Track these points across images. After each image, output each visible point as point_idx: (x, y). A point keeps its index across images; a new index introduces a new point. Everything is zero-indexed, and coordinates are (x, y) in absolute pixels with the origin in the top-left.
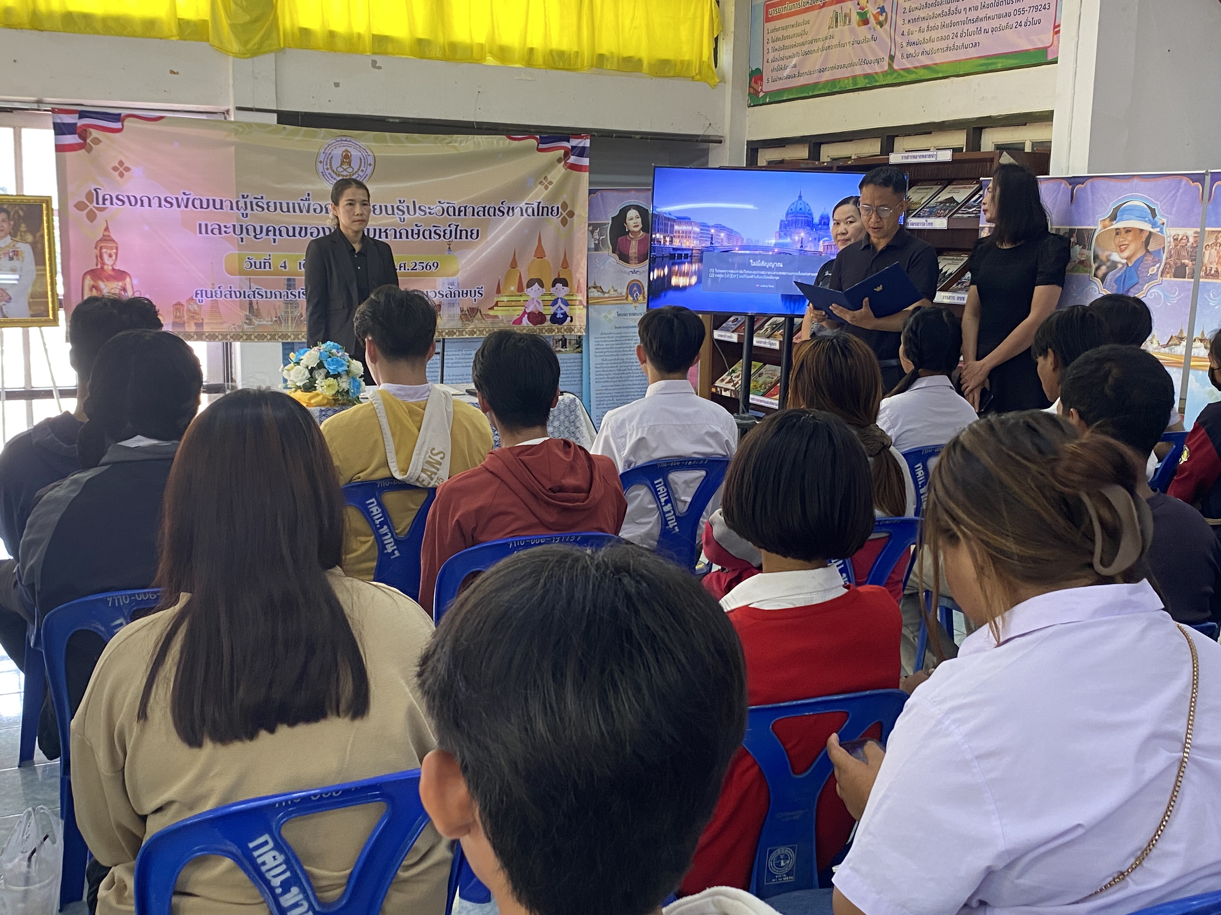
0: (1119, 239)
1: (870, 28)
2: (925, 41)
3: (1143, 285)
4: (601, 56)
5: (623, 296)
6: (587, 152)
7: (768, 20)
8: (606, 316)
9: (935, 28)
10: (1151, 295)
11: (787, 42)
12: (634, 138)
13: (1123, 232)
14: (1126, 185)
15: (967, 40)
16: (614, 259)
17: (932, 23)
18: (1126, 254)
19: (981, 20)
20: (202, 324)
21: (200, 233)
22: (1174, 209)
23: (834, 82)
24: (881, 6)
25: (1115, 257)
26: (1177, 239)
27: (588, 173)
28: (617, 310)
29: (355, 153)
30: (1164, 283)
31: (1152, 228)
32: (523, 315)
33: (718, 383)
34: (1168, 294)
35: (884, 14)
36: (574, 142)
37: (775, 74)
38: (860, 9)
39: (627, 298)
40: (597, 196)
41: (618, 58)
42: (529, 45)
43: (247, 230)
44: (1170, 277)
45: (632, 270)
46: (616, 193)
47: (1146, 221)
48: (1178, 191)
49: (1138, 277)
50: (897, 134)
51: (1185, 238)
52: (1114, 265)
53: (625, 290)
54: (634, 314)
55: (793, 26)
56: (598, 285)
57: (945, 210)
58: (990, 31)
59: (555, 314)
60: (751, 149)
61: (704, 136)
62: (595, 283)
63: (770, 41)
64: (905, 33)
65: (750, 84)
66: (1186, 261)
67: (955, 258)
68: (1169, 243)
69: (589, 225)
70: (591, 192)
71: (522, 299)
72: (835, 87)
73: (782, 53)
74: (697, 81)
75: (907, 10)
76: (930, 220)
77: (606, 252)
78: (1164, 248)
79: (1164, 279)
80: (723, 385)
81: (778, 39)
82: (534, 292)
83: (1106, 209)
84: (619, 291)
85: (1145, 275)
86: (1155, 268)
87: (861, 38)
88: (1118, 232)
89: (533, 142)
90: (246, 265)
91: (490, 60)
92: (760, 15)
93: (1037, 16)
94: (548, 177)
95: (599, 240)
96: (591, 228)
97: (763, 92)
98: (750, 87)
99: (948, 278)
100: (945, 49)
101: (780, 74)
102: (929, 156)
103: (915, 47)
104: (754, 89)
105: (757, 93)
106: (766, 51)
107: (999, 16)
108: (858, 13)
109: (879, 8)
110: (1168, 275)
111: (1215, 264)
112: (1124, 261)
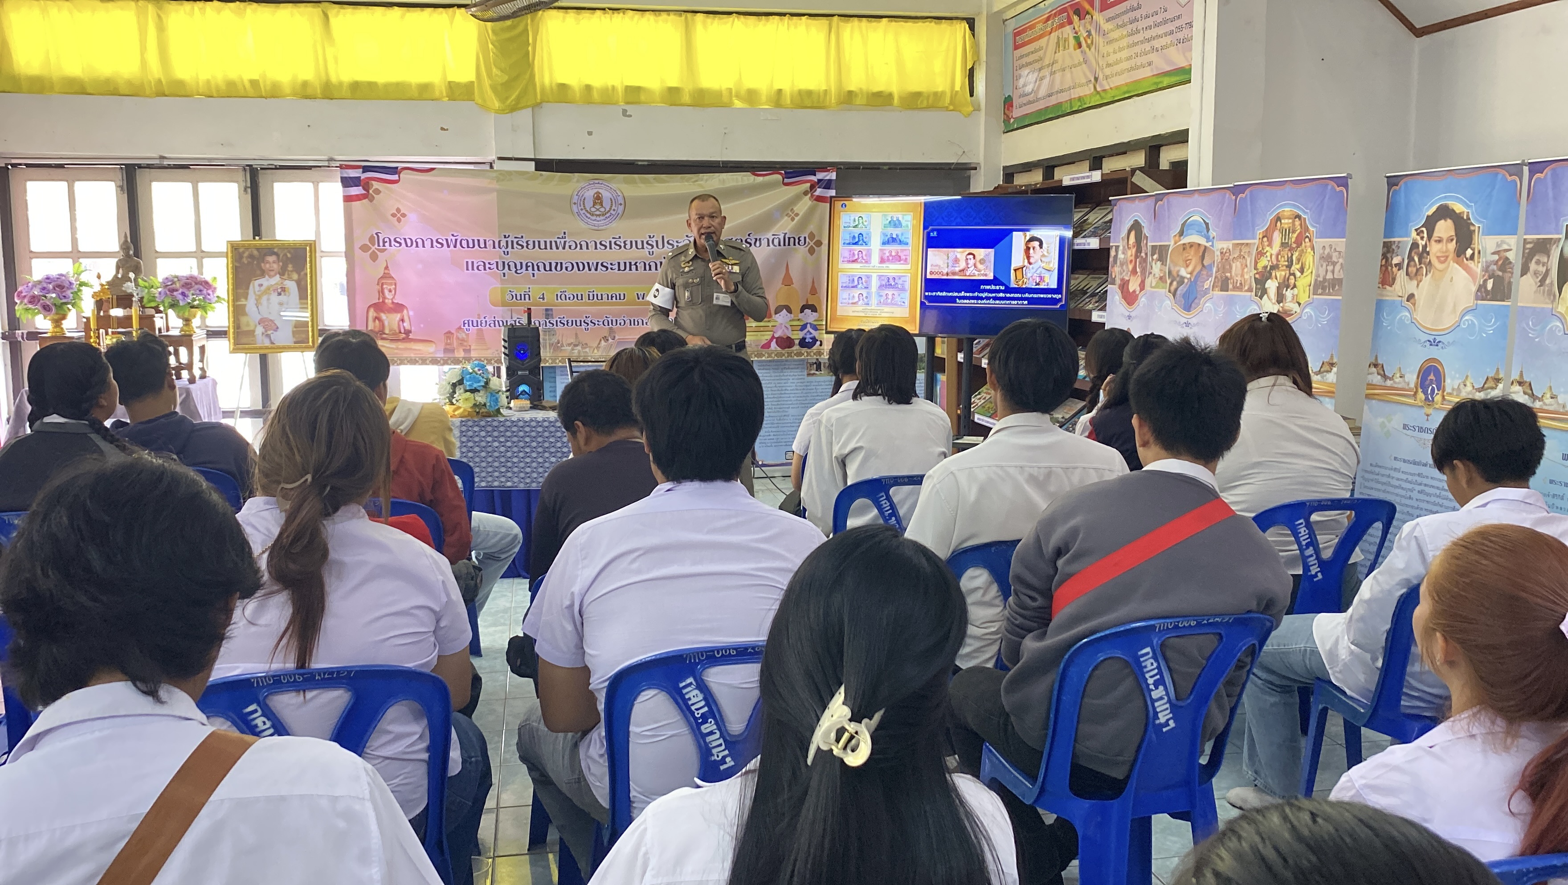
0: (1185, 255)
2: (1116, 63)
4: (850, 93)
6: (833, 185)
7: (1016, 47)
9: (1123, 49)
12: (883, 169)
13: (1187, 247)
14: (1190, 200)
15: (1144, 60)
17: (1121, 44)
18: (1190, 269)
19: (1154, 39)
20: (469, 351)
21: (467, 269)
23: (1057, 106)
24: (1089, 29)
29: (606, 194)
31: (1206, 242)
32: (771, 340)
36: (820, 175)
41: (868, 93)
42: (777, 87)
43: (509, 266)
44: (1219, 291)
47: (1202, 236)
48: (1223, 204)
49: (1198, 291)
50: (1101, 155)
51: (1228, 251)
52: (1183, 281)
55: (1032, 53)
57: (1103, 231)
58: (1160, 49)
59: (804, 339)
60: (1008, 173)
61: (957, 164)
63: (1018, 68)
65: (1004, 110)
66: (1229, 275)
68: (1217, 257)
71: (770, 324)
74: (950, 111)
78: (1214, 262)
79: (1215, 292)
81: (1023, 66)
82: (782, 318)
85: (1201, 289)
86: (1208, 282)
88: (1184, 247)
89: (779, 177)
90: (509, 297)
91: (738, 104)
92: (1011, 44)
94: (795, 209)
97: (1014, 118)
98: (1004, 113)
100: (1130, 69)
101: (1023, 100)
102: (1087, 177)
103: (1111, 69)
104: (1007, 115)
105: (1009, 120)
106: (1015, 79)
107: (1166, 35)
108: (1073, 37)
109: (1087, 31)
110: (1217, 289)
111: (1240, 276)
112: (1189, 276)
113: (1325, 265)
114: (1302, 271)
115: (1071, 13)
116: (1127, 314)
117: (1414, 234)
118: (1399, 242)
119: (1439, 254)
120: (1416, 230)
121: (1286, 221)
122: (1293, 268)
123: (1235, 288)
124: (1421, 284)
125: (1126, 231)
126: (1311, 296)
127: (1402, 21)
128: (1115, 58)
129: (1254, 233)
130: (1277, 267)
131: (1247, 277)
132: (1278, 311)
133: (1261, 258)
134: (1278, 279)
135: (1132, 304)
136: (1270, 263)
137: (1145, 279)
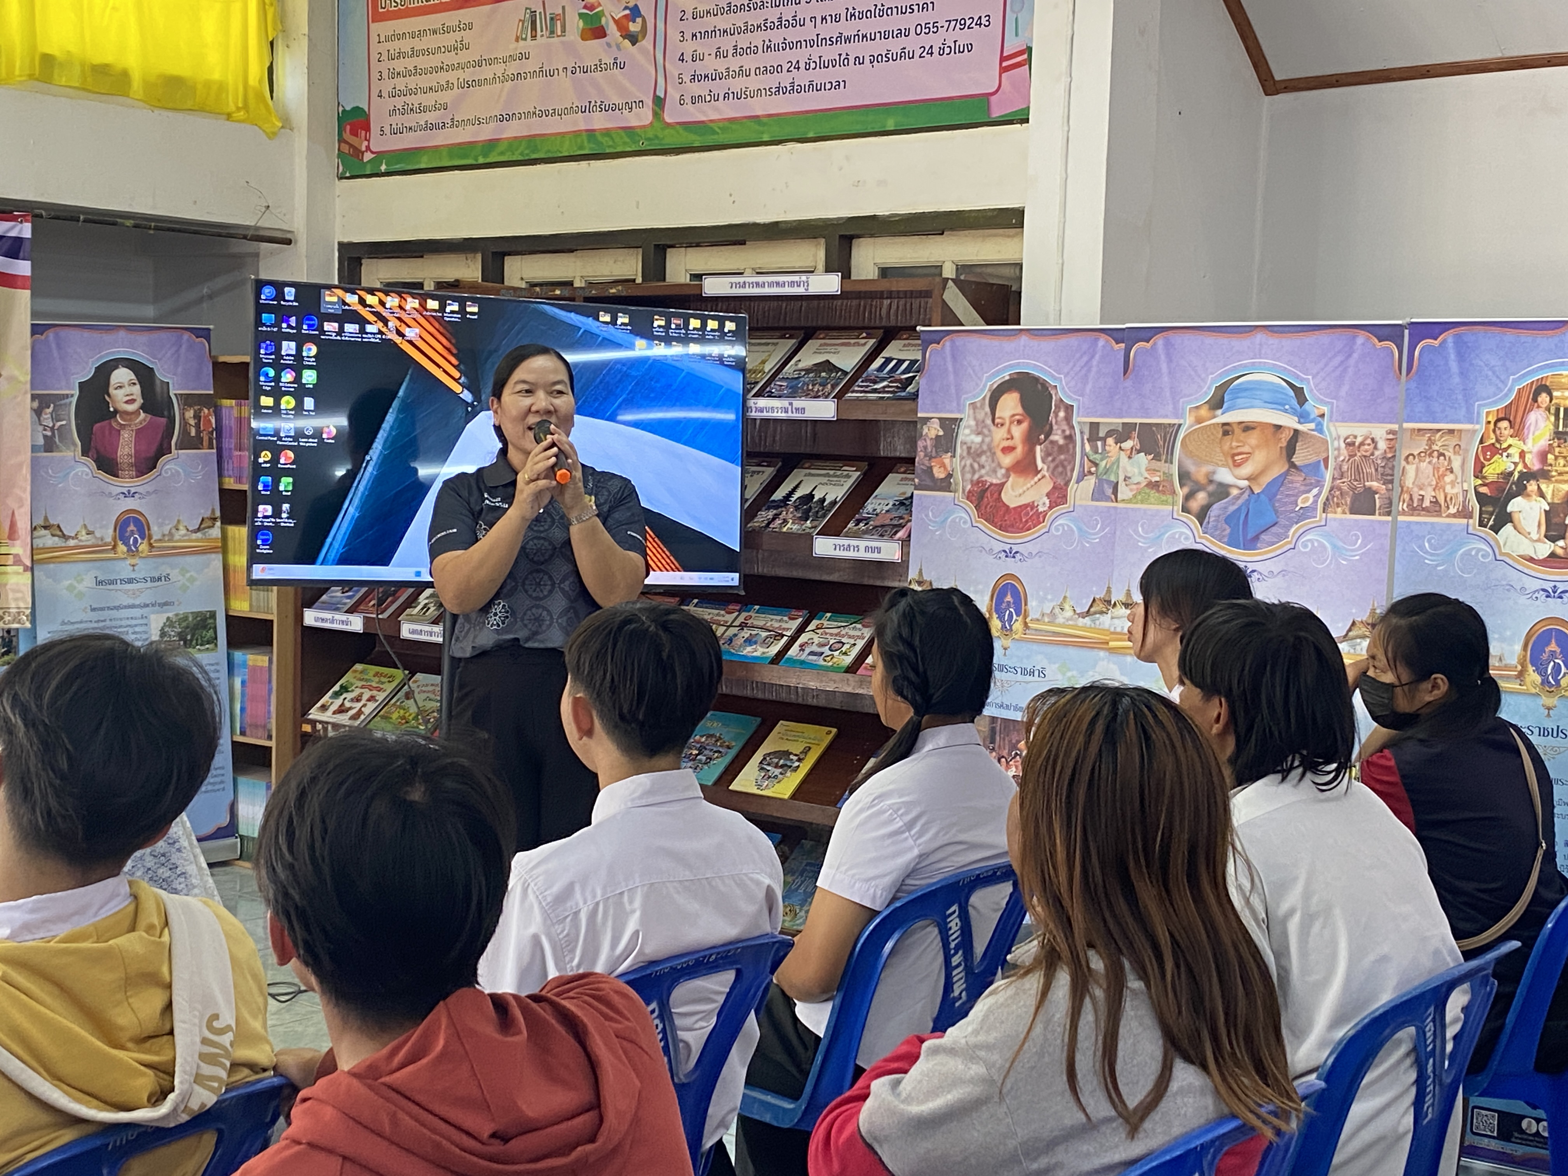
0: (1230, 443)
1: (609, 45)
2: (728, 74)
3: (1288, 528)
5: (106, 544)
6: (26, 249)
7: (378, 17)
8: (71, 585)
9: (751, 50)
11: (422, 62)
12: (123, 225)
13: (1237, 430)
14: (1239, 343)
15: (820, 76)
16: (86, 468)
17: (743, 41)
18: (1247, 469)
19: (848, 40)
22: (1345, 389)
23: (531, 139)
25: (1224, 475)
26: (1353, 444)
27: (28, 293)
28: (95, 573)
30: (1332, 525)
31: (1299, 422)
33: (314, 714)
34: (1341, 544)
35: (639, 20)
37: (397, 120)
38: (585, 7)
39: (115, 547)
40: (47, 337)
44: (1344, 513)
45: (125, 490)
46: (86, 334)
47: (1286, 411)
48: (1350, 356)
49: (1276, 512)
50: (669, 243)
51: (1369, 441)
52: (1222, 491)
53: (111, 531)
54: (130, 581)
55: (435, 32)
56: (52, 521)
57: (824, 385)
58: (867, 60)
60: (350, 259)
61: (257, 228)
62: (46, 519)
63: (384, 57)
64: (688, 57)
65: (340, 134)
66: (1375, 484)
67: (831, 472)
68: (1337, 451)
69: (34, 397)
70: (36, 330)
72: (535, 150)
73: (412, 82)
74: (239, 121)
75: (689, 15)
76: (798, 403)
77: (70, 454)
78: (1326, 460)
79: (1330, 516)
80: (327, 716)
81: (401, 55)
83: (1201, 387)
84: (98, 534)
86: (1311, 496)
87: (590, 62)
88: (1227, 429)
92: (360, 8)
93: (964, 37)
95: (52, 429)
96: (36, 404)
97: (373, 153)
98: (341, 140)
99: (830, 511)
100: (773, 90)
101: (411, 120)
102: (791, 284)
103: (709, 84)
104: (351, 146)
105: (358, 153)
106: (375, 75)
107: (885, 36)
108: (581, 15)
109: (626, 8)
110: (1339, 510)
111: (1430, 489)
112: (1244, 483)
116: (998, 547)
123: (1413, 510)
125: (986, 393)
127: (1255, 66)
128: (721, 65)
129: (1469, 411)
130: (1543, 474)
131: (1455, 491)
132: (1553, 555)
133: (1492, 457)
134: (1549, 497)
135: (1021, 530)
136: (1520, 467)
137: (1067, 484)
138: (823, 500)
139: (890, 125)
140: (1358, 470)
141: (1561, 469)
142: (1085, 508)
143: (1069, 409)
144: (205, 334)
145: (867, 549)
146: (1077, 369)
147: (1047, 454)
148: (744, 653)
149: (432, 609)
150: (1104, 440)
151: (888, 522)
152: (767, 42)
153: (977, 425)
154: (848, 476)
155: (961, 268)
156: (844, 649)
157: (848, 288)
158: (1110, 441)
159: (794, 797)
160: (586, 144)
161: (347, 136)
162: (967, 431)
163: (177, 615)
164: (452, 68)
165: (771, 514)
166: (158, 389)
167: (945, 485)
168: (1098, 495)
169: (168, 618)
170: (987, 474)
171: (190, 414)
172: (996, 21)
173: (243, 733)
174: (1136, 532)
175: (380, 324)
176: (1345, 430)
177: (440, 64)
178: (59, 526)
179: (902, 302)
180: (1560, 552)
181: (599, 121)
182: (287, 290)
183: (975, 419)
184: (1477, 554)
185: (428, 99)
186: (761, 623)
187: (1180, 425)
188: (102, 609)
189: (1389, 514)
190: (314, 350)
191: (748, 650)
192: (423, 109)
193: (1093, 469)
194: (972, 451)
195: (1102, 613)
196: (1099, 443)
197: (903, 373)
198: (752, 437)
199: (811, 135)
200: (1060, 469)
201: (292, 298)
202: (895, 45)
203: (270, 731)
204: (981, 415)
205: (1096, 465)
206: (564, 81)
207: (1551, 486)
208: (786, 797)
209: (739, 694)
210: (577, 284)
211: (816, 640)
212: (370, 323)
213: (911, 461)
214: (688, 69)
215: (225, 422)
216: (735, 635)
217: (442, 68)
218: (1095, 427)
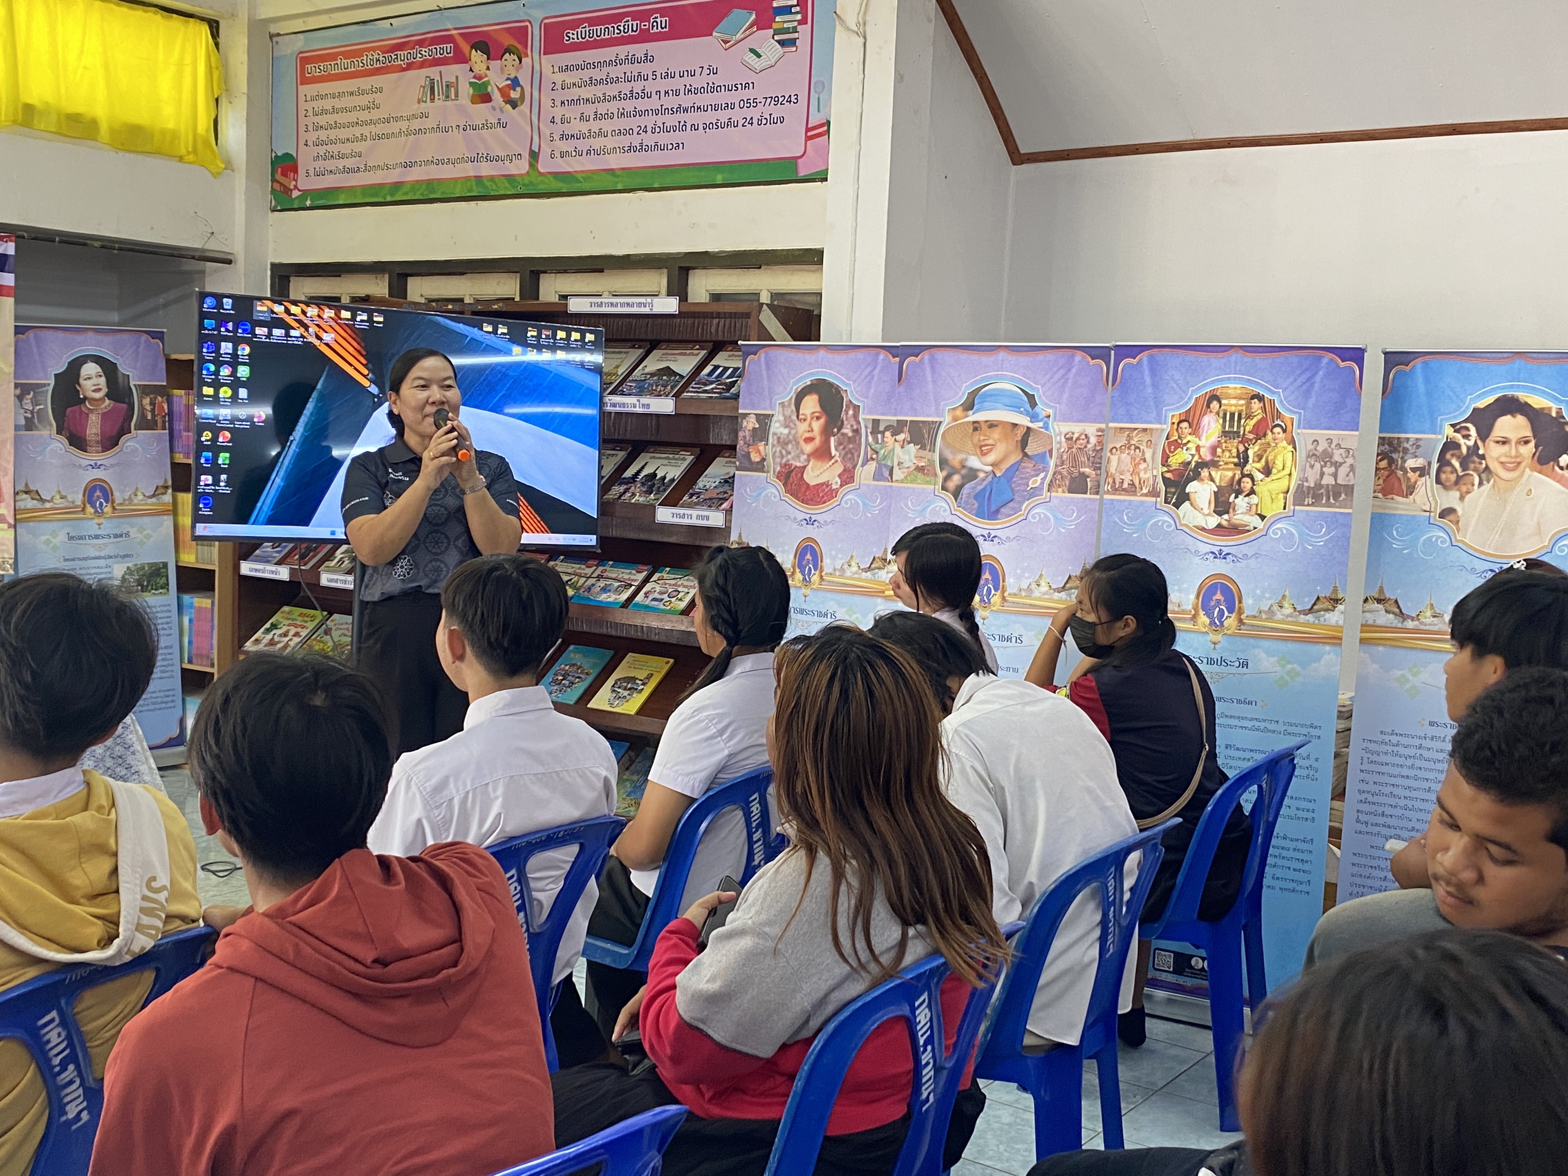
0: (979, 437)
1: (494, 108)
2: (590, 135)
3: (1021, 503)
5: (76, 507)
7: (305, 81)
8: (48, 539)
9: (607, 116)
10: (1034, 518)
11: (342, 118)
12: (90, 245)
13: (984, 427)
14: (986, 359)
15: (663, 139)
16: (59, 444)
17: (602, 108)
18: (991, 458)
19: (686, 110)
22: (1066, 396)
23: (430, 183)
24: (512, 76)
25: (974, 462)
26: (1071, 439)
27: (11, 300)
28: (67, 530)
30: (1055, 502)
31: (1031, 422)
33: (250, 645)
34: (1061, 516)
35: (519, 89)
37: (320, 165)
38: (475, 77)
39: (84, 510)
40: (28, 336)
41: (59, 113)
44: (1063, 492)
45: (92, 463)
46: (60, 334)
47: (1021, 413)
48: (1069, 370)
49: (1013, 490)
50: (542, 269)
51: (1083, 437)
52: (972, 474)
53: (81, 496)
54: (97, 537)
55: (352, 94)
56: (32, 487)
57: (665, 386)
58: (701, 128)
60: (281, 276)
61: (204, 250)
62: (27, 485)
63: (310, 113)
64: (558, 120)
65: (273, 175)
66: (1087, 470)
67: (671, 456)
68: (1059, 444)
69: (16, 386)
70: (19, 330)
72: (433, 191)
73: (333, 134)
74: (189, 163)
76: (645, 400)
77: (45, 433)
78: (1051, 451)
79: (1053, 494)
81: (324, 112)
83: (957, 393)
84: (70, 498)
85: (1022, 488)
86: (1039, 479)
87: (479, 122)
88: (976, 426)
92: (291, 73)
93: (777, 111)
95: (32, 412)
96: (18, 392)
97: (300, 191)
98: (274, 180)
99: (669, 486)
100: (626, 149)
101: (331, 165)
102: (639, 305)
103: (574, 142)
104: (281, 184)
105: (287, 191)
106: (302, 128)
107: (716, 108)
108: (470, 83)
109: (508, 79)
110: (1060, 490)
111: (1128, 474)
112: (989, 468)
113: (1318, 466)
114: (1267, 471)
115: (465, 47)
116: (800, 516)
117: (1449, 431)
118: (1417, 439)
119: (1503, 459)
120: (1453, 426)
121: (1233, 402)
122: (1248, 467)
123: (1115, 490)
124: (1468, 497)
125: (793, 395)
126: (1290, 506)
127: (1006, 142)
128: (584, 127)
129: (1159, 415)
130: (1213, 464)
131: (1147, 476)
132: (1219, 526)
133: (1175, 449)
134: (1217, 481)
135: (818, 503)
136: (1196, 458)
137: (854, 467)
138: (664, 478)
139: (719, 179)
140: (1075, 459)
141: (1226, 460)
142: (868, 485)
143: (857, 408)
144: (160, 336)
145: (698, 517)
146: (862, 377)
147: (839, 444)
148: (601, 599)
149: (347, 562)
150: (883, 433)
151: (715, 496)
152: (621, 110)
153: (785, 419)
154: (684, 459)
155: (775, 296)
156: (679, 596)
157: (684, 309)
158: (888, 434)
159: (638, 713)
160: (474, 188)
161: (279, 177)
162: (777, 425)
163: (136, 565)
164: (366, 123)
165: (622, 488)
166: (120, 380)
167: (760, 466)
168: (878, 476)
169: (128, 568)
170: (793, 458)
171: (146, 401)
172: (803, 99)
173: (190, 662)
174: (906, 505)
175: (302, 330)
176: (1065, 428)
177: (355, 120)
178: (37, 492)
179: (728, 321)
180: (1225, 523)
181: (486, 169)
182: (225, 300)
183: (784, 415)
184: (1163, 525)
185: (346, 149)
186: (614, 576)
187: (941, 422)
188: (73, 560)
189: (1097, 493)
190: (247, 350)
191: (603, 597)
192: (342, 156)
193: (874, 456)
194: (781, 440)
195: (879, 568)
196: (879, 436)
197: (728, 378)
198: (608, 427)
199: (656, 185)
200: (849, 456)
201: (229, 307)
202: (723, 116)
203: (212, 660)
204: (788, 412)
205: (877, 453)
206: (457, 136)
207: (1219, 473)
208: (633, 713)
209: (597, 631)
210: (467, 301)
211: (658, 589)
212: (294, 329)
213: (733, 448)
214: (558, 129)
215: (176, 408)
216: (593, 585)
217: (357, 123)
218: (876, 422)
